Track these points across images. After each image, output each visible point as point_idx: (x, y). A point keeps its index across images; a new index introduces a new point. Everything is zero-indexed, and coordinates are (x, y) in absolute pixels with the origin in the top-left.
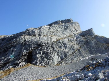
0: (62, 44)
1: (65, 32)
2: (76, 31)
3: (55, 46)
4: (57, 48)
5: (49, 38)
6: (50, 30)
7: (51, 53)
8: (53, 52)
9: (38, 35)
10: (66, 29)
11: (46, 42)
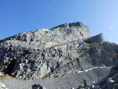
0: (57, 52)
1: (66, 38)
2: (82, 36)
3: (47, 54)
4: (49, 56)
5: (41, 44)
6: (47, 35)
7: (38, 63)
8: (42, 62)
9: (30, 40)
10: (68, 34)
11: (36, 49)
